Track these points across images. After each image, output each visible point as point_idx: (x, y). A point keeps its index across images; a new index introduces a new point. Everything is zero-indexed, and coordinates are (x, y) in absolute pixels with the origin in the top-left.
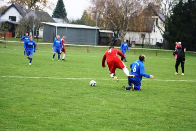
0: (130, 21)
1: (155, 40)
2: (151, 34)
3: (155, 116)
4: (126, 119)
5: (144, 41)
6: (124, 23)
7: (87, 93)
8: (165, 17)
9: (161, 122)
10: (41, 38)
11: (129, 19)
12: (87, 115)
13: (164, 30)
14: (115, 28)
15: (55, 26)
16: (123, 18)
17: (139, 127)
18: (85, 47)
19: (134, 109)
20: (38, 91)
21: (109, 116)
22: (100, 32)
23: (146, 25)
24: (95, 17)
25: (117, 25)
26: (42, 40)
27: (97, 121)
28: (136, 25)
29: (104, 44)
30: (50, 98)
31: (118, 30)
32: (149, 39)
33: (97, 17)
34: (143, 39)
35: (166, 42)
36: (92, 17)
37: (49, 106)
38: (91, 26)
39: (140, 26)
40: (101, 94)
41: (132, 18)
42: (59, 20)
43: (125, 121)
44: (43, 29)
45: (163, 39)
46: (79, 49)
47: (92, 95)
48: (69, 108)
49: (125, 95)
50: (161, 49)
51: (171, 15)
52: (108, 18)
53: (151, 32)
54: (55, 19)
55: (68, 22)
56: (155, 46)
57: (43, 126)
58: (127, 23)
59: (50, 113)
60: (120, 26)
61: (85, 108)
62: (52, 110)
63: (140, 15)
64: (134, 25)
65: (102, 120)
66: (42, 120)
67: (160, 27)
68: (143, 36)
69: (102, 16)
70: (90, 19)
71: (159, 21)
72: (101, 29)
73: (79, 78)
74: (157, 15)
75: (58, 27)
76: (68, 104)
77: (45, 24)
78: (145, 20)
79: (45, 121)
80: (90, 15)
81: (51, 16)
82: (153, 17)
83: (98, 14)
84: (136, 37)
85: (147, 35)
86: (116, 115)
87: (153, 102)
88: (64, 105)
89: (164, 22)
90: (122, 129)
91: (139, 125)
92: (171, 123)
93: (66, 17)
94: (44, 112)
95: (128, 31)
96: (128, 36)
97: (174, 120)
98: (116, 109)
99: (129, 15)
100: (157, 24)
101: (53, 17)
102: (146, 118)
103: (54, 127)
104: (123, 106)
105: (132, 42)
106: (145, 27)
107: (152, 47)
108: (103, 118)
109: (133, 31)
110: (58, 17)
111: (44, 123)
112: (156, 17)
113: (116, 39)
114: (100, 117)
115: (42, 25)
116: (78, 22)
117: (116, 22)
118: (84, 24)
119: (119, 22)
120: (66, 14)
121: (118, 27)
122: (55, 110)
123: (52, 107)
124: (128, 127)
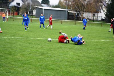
0: (86, 6)
1: (101, 17)
2: (98, 14)
3: (100, 61)
4: (83, 63)
5: (95, 18)
6: (83, 7)
7: (61, 48)
8: (107, 4)
9: (104, 65)
10: (34, 16)
11: (86, 5)
12: (61, 60)
13: (106, 11)
14: (77, 10)
15: (42, 9)
16: (82, 4)
17: (91, 68)
18: (60, 21)
19: (88, 57)
20: (32, 46)
21: (74, 61)
22: (69, 12)
23: (96, 9)
24: (66, 4)
25: (79, 8)
26: (35, 17)
27: (67, 63)
28: (90, 8)
29: (71, 19)
30: (39, 50)
31: (79, 12)
32: (97, 16)
33: (67, 4)
34: (94, 17)
35: (107, 18)
36: (64, 4)
37: (39, 54)
38: (63, 9)
39: (92, 9)
40: (69, 48)
41: (87, 4)
42: (45, 5)
43: (83, 64)
44: (35, 11)
45: (105, 17)
46: (56, 22)
47: (64, 49)
48: (51, 56)
49: (83, 49)
50: (104, 22)
51: (110, 3)
52: (73, 4)
53: (98, 13)
54: (42, 5)
55: (50, 6)
56: (101, 21)
57: (35, 66)
58: (84, 7)
59: (39, 59)
60: (81, 9)
61: (60, 56)
62: (41, 57)
63: (92, 3)
64: (88, 9)
65: (70, 63)
66: (35, 63)
67: (104, 10)
68: (94, 15)
69: (70, 3)
70: (63, 5)
71: (103, 6)
72: (70, 11)
73: (56, 39)
74: (102, 3)
75: (44, 9)
76: (50, 54)
77: (37, 7)
78: (95, 6)
79: (36, 63)
80: (63, 2)
81: (40, 3)
82: (100, 4)
83: (68, 2)
84: (90, 15)
85: (96, 14)
86: (78, 61)
87: (99, 53)
88: (47, 54)
89: (106, 7)
90: (81, 69)
91: (91, 66)
92: (110, 65)
93: (49, 4)
94: (36, 58)
95: (85, 12)
96: (85, 15)
97: (111, 63)
98: (78, 57)
99: (86, 3)
100: (102, 8)
101: (41, 3)
102: (95, 62)
103: (42, 67)
104: (82, 55)
105: (87, 18)
106: (95, 10)
107: (99, 21)
108: (70, 62)
109: (88, 12)
110: (44, 4)
111: (36, 64)
112: (101, 4)
113: (78, 17)
114: (69, 62)
115: (35, 8)
116: (56, 7)
117: (78, 7)
118: (59, 8)
119: (80, 7)
120: (49, 2)
121: (79, 9)
122: (43, 57)
123: (41, 55)
124: (84, 67)
